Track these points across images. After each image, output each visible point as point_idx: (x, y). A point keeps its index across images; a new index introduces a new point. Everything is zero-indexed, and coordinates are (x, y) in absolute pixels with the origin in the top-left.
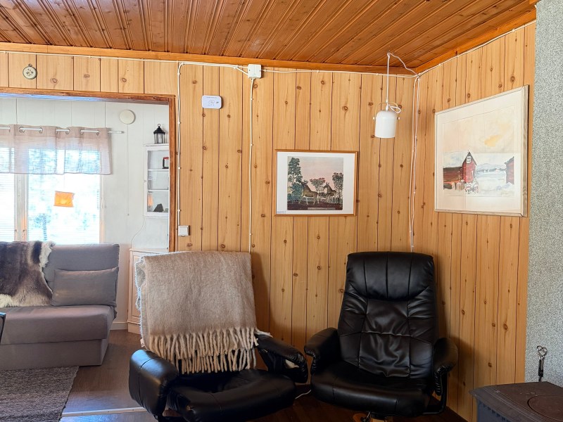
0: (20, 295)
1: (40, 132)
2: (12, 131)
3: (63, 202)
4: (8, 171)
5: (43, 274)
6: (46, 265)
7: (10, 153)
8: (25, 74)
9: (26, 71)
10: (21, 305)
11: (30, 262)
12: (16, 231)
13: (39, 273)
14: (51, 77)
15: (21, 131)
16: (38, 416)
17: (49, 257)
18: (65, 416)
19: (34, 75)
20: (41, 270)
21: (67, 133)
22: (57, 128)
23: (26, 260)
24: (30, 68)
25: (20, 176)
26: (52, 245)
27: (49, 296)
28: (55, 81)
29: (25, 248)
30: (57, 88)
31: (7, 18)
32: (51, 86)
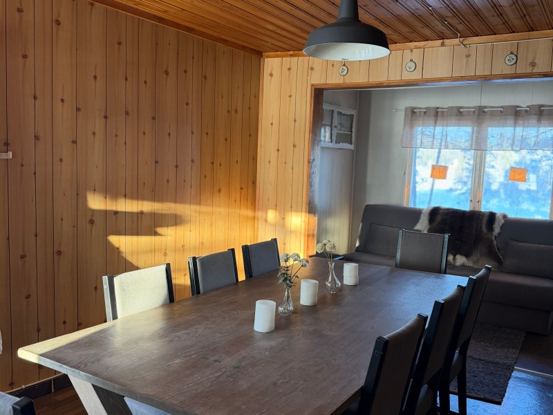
0: (474, 257)
1: (501, 111)
2: (477, 112)
3: (517, 177)
4: (469, 148)
5: (495, 242)
6: (499, 234)
7: (473, 132)
8: (507, 61)
9: (508, 58)
10: (475, 267)
11: (484, 229)
12: (471, 201)
13: (492, 241)
14: (529, 61)
15: (484, 112)
16: (492, 363)
17: (502, 228)
18: (517, 370)
19: (514, 61)
20: (493, 238)
21: (526, 111)
22: (518, 107)
23: (481, 227)
24: (511, 56)
25: (479, 152)
26: (505, 217)
27: (500, 262)
28: (533, 64)
29: (481, 217)
30: (535, 71)
31: (501, 14)
32: (529, 70)
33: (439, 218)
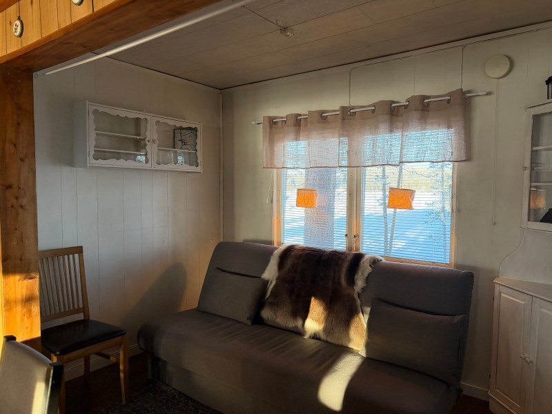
0: (328, 325)
1: (372, 111)
6: (363, 289)
10: (328, 340)
11: (343, 282)
12: (347, 235)
15: (351, 114)
17: (367, 280)
20: (356, 296)
21: (406, 107)
23: (339, 278)
29: (343, 257)
33: (289, 263)
